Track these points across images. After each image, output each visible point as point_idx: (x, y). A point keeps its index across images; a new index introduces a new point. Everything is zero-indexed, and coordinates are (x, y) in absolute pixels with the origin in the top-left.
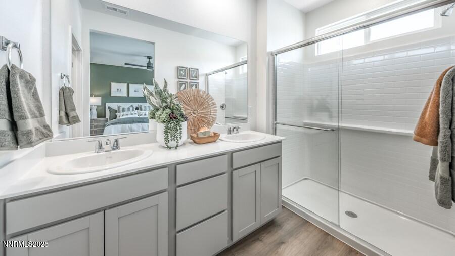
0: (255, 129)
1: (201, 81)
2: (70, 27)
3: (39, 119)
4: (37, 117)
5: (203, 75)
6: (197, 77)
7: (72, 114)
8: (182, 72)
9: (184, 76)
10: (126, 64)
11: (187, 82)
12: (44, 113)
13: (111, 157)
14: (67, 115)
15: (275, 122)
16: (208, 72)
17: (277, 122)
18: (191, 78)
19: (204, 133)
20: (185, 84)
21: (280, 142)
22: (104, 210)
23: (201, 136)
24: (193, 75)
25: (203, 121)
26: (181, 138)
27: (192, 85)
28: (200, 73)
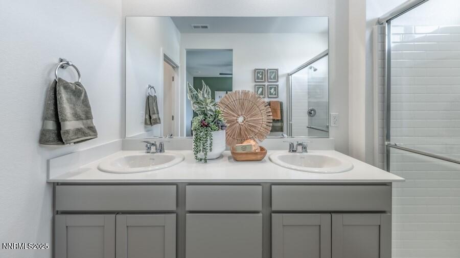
0: (346, 149)
1: (281, 83)
2: (161, 49)
3: (85, 121)
4: (82, 119)
5: (283, 75)
6: (276, 78)
7: (154, 117)
8: (259, 75)
9: (262, 79)
10: (220, 74)
11: (264, 85)
12: (92, 116)
13: (153, 159)
14: (150, 117)
15: (386, 143)
16: (289, 71)
17: (392, 143)
18: (269, 80)
19: (244, 148)
20: (263, 88)
21: (387, 184)
22: (117, 213)
23: (240, 151)
24: (272, 77)
25: (253, 131)
26: (211, 150)
27: (271, 88)
28: (280, 73)
